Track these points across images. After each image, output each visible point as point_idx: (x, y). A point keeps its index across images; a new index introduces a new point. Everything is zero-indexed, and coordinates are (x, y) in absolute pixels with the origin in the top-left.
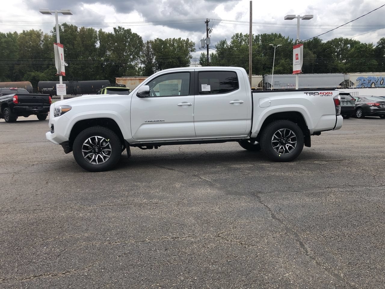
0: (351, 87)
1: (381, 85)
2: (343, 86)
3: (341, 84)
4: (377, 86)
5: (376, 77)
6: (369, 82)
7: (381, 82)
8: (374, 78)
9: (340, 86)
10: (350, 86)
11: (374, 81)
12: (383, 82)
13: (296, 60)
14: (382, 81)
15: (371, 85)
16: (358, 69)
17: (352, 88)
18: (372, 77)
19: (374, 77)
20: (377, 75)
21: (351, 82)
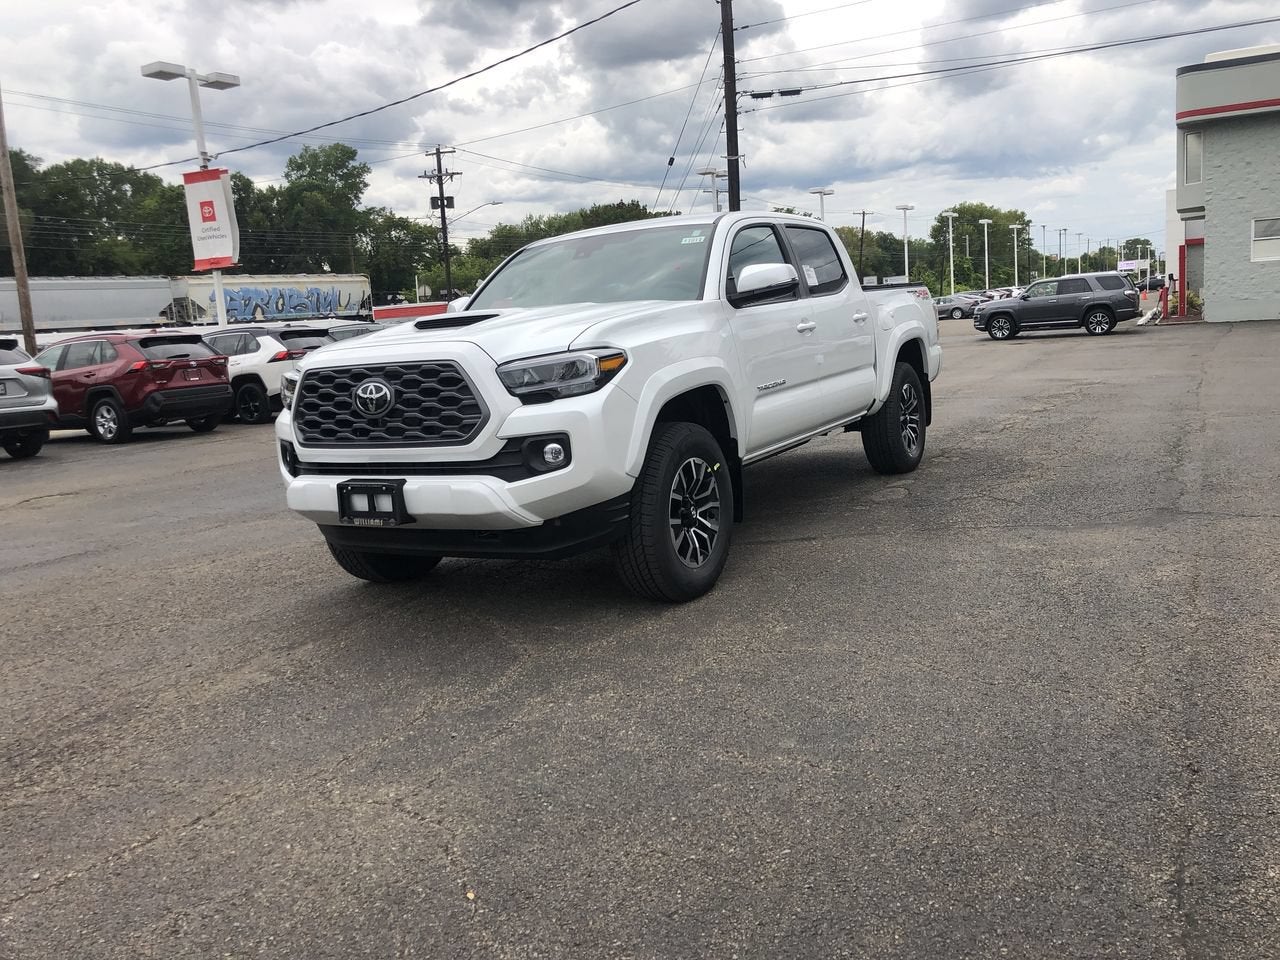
0: (199, 321)
1: (280, 312)
2: (172, 319)
3: (163, 313)
4: (269, 316)
5: (262, 288)
6: (246, 305)
7: (277, 303)
8: (257, 292)
9: (162, 320)
10: (195, 318)
11: (259, 302)
12: (283, 305)
13: (204, 221)
14: (281, 302)
15: (253, 314)
16: (183, 266)
17: (202, 325)
18: (252, 288)
19: (256, 290)
20: (263, 283)
21: (193, 303)
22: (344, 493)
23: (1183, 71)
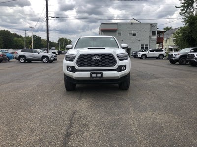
22: (91, 74)
23: (102, 24)
